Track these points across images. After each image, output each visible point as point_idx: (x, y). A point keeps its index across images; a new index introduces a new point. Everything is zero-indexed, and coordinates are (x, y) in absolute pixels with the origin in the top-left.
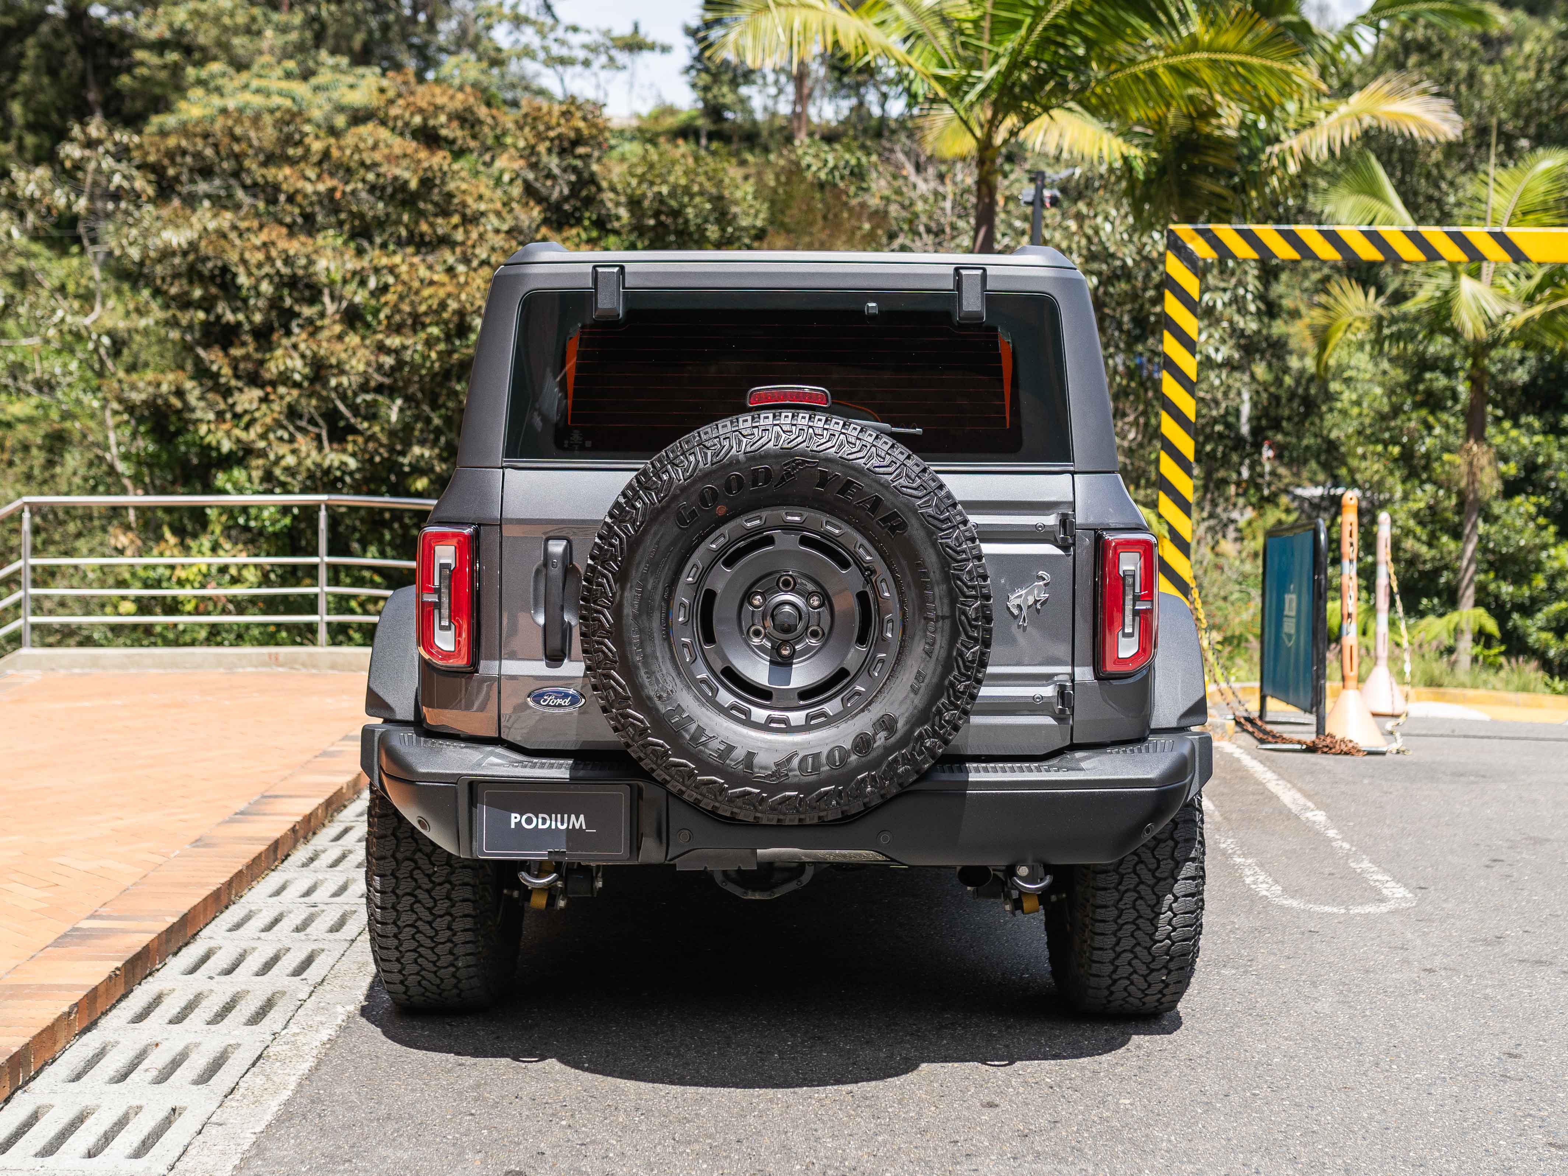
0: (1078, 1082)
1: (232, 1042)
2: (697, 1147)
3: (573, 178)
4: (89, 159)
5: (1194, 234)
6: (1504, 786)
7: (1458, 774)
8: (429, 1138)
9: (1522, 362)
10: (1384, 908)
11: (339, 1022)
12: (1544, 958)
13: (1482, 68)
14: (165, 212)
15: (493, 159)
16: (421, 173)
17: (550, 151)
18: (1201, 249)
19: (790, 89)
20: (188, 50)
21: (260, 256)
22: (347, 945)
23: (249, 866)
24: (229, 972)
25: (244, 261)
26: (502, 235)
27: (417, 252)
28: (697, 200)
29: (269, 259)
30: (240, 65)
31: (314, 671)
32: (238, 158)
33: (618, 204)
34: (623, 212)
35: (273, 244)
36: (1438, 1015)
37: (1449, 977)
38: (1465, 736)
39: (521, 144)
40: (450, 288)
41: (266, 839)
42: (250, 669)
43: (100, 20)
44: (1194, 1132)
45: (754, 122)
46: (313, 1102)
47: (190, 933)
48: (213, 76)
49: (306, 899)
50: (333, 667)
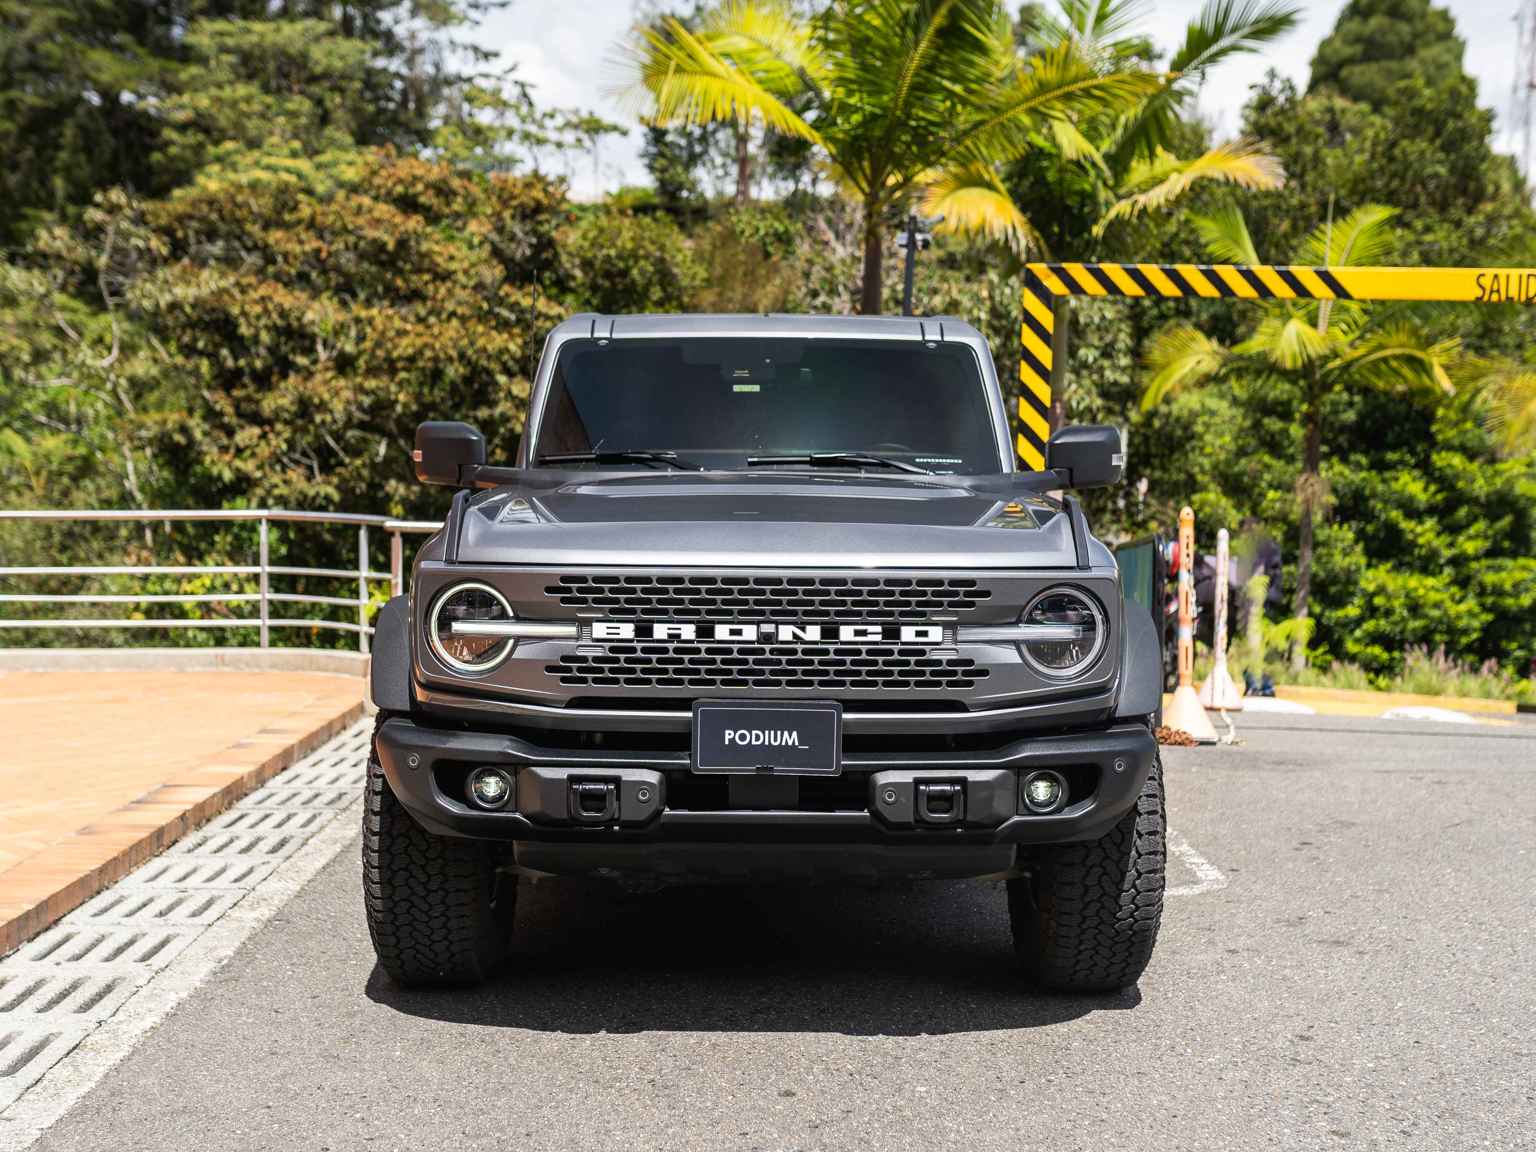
0: (879, 1068)
1: (54, 1031)
2: (484, 1141)
3: (534, 240)
4: (108, 223)
5: (1049, 272)
6: (1318, 774)
7: (1279, 762)
8: (218, 1133)
9: (1351, 404)
10: (1197, 890)
11: (168, 1009)
12: (1342, 939)
13: (1325, 151)
14: (177, 269)
15: (465, 225)
16: (397, 235)
17: (513, 217)
18: (1055, 285)
19: (734, 170)
20: (207, 131)
21: (258, 309)
22: (203, 929)
23: (125, 854)
24: (78, 957)
25: (244, 313)
26: (469, 291)
27: (392, 305)
28: (642, 263)
29: (266, 311)
30: (254, 144)
31: (256, 670)
32: (240, 222)
33: (573, 266)
34: (578, 273)
35: (270, 298)
36: (1236, 997)
37: (1250, 959)
38: (1290, 729)
39: (489, 211)
40: (426, 339)
41: (150, 826)
42: (199, 669)
43: (130, 105)
44: (984, 1121)
45: (706, 201)
46: (113, 1094)
47: (51, 919)
48: (229, 153)
49: (179, 885)
50: (274, 666)
